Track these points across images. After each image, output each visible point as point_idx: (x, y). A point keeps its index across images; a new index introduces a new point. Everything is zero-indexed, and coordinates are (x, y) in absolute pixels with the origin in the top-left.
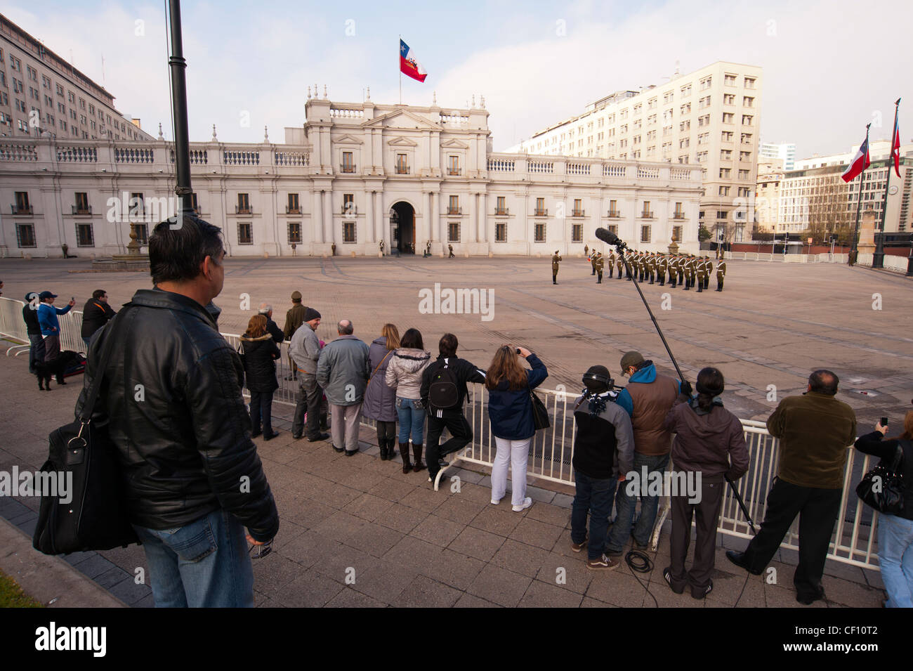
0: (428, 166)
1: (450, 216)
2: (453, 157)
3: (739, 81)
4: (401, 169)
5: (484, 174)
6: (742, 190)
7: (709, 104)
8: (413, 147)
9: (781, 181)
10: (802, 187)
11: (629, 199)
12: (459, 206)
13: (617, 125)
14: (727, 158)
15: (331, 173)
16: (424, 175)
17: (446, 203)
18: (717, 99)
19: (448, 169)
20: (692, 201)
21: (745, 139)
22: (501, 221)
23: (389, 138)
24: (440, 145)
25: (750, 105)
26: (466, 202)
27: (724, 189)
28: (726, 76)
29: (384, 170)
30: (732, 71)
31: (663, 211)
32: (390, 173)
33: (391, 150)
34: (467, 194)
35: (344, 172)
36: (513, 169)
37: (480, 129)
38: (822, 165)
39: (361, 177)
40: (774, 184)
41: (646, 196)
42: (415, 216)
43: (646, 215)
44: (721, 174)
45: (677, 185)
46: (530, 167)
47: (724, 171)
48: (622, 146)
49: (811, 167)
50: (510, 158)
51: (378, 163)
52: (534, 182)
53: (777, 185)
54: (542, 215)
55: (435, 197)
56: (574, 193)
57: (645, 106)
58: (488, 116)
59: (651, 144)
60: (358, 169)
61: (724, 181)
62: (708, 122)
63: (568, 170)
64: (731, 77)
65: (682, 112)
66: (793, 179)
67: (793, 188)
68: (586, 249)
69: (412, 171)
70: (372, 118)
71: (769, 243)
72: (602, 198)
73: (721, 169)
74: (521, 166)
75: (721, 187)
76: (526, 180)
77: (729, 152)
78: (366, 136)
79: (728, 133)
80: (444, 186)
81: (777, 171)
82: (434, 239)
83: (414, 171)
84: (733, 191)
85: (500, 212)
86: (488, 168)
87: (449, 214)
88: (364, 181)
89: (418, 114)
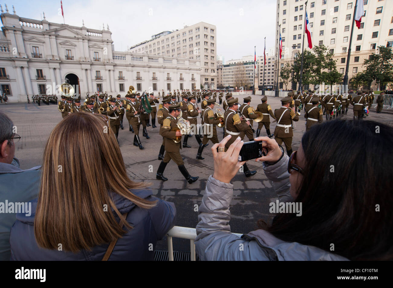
0: (84, 56)
2: (96, 52)
3: (209, 30)
4: (68, 57)
5: (112, 61)
6: (213, 70)
7: (199, 38)
8: (74, 47)
9: (223, 68)
10: (229, 70)
11: (174, 73)
12: (101, 76)
13: (165, 44)
14: (207, 58)
15: (26, 57)
16: (81, 60)
17: (94, 75)
18: (202, 36)
19: (94, 58)
20: (198, 74)
21: (212, 52)
22: (121, 83)
23: (59, 41)
24: (89, 47)
25: (213, 39)
26: (104, 74)
27: (207, 70)
28: (205, 28)
29: (59, 57)
30: (207, 26)
31: (187, 77)
32: (63, 59)
33: (62, 47)
34: (105, 70)
35: (35, 57)
36: (125, 59)
37: (108, 40)
38: (235, 63)
39: (46, 60)
40: (221, 69)
41: (181, 71)
42: (79, 80)
43: (181, 79)
44: (205, 64)
45: (192, 67)
46: (133, 59)
48: (167, 53)
49: (231, 64)
50: (123, 54)
51: (55, 54)
52: (135, 65)
54: (140, 80)
55: (89, 71)
56: (152, 70)
57: (176, 37)
58: (111, 34)
59: (179, 52)
60: (43, 56)
61: (206, 67)
62: (199, 45)
63: (149, 60)
64: (206, 28)
65: (190, 40)
66: (226, 68)
67: (227, 71)
68: (159, 93)
69: (75, 58)
70: (48, 29)
71: (223, 89)
72: (164, 72)
73: (205, 62)
74: (129, 58)
75: (205, 69)
76: (131, 64)
77: (207, 56)
78: (46, 39)
79: (207, 49)
80: (92, 66)
81: (221, 65)
82: (90, 91)
83: (76, 58)
84: (209, 71)
85: (121, 78)
86: (113, 58)
87: (96, 79)
88: (48, 62)
89: (75, 30)
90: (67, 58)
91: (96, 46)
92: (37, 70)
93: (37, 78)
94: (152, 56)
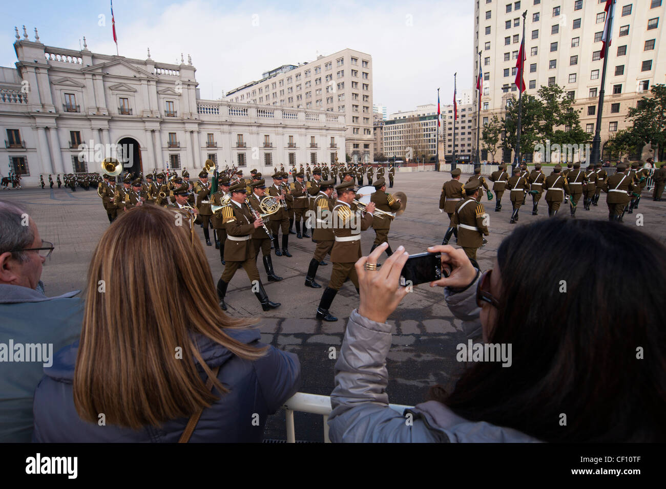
0: (149, 109)
1: (170, 149)
2: (169, 102)
3: (360, 62)
4: (122, 111)
5: (196, 116)
6: (366, 131)
7: (343, 75)
8: (133, 93)
9: (384, 126)
10: (395, 130)
11: (301, 135)
12: (178, 141)
13: (285, 87)
14: (356, 110)
15: (54, 111)
16: (145, 115)
17: (166, 138)
18: (348, 73)
19: (165, 111)
20: (341, 136)
21: (365, 99)
22: (212, 152)
23: (108, 84)
24: (157, 92)
25: (367, 78)
26: (182, 138)
27: (356, 130)
28: (352, 58)
29: (108, 110)
30: (355, 56)
31: (323, 143)
32: (114, 114)
33: (113, 94)
34: (183, 132)
35: (68, 111)
36: (218, 113)
37: (189, 81)
38: (404, 117)
39: (86, 116)
40: (380, 128)
41: (312, 132)
42: (141, 149)
43: (313, 146)
44: (353, 120)
45: (331, 125)
46: (231, 112)
47: (355, 118)
48: (289, 102)
49: (398, 118)
50: (215, 105)
51: (102, 105)
52: (234, 123)
53: (381, 129)
54: (242, 147)
55: (157, 134)
56: (264, 131)
57: (303, 74)
58: (195, 71)
59: (309, 100)
60: (82, 109)
61: (355, 125)
62: (343, 87)
63: (259, 114)
64: (355, 59)
65: (327, 80)
66: (390, 125)
67: (390, 131)
69: (134, 112)
70: (91, 64)
72: (283, 134)
73: (353, 117)
74: (224, 110)
75: (354, 128)
76: (228, 121)
77: (357, 106)
78: (88, 81)
79: (356, 94)
80: (164, 125)
81: (380, 120)
82: (159, 167)
83: (136, 112)
84: (361, 131)
85: (211, 145)
86: (198, 112)
87: (170, 147)
88: (89, 120)
89: (136, 66)
90: (120, 113)
91: (169, 92)
92: (72, 133)
93: (71, 146)
94: (263, 108)
